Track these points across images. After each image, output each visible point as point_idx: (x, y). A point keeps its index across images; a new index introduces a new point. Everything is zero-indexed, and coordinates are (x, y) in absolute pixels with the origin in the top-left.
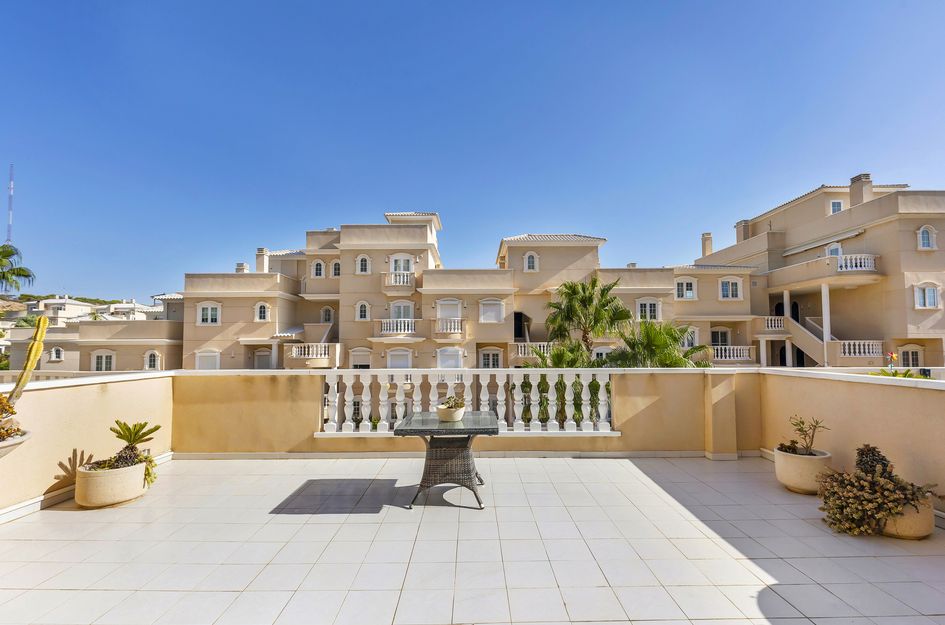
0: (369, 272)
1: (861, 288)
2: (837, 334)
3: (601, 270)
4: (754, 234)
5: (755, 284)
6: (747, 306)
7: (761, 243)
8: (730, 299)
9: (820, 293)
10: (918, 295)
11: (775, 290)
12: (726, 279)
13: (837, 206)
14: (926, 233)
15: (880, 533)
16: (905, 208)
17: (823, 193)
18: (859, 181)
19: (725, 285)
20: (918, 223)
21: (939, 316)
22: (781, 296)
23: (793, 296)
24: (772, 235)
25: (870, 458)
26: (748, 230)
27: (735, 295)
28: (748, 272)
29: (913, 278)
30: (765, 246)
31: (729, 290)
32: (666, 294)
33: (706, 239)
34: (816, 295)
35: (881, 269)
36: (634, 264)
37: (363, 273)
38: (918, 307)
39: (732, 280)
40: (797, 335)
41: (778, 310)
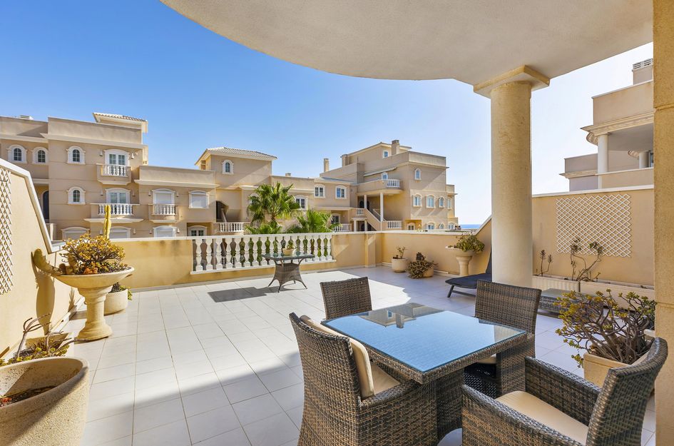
0: (82, 161)
1: (395, 195)
2: (386, 218)
3: (274, 177)
4: (350, 163)
5: (351, 190)
6: (348, 203)
7: (353, 168)
8: (341, 198)
9: (379, 197)
10: (414, 200)
11: (360, 194)
12: (339, 187)
13: (386, 153)
14: (417, 171)
15: (423, 277)
16: (412, 160)
17: (381, 146)
18: (395, 142)
19: (338, 190)
20: (415, 167)
21: (420, 210)
22: (363, 198)
23: (368, 198)
24: (358, 164)
25: (419, 256)
26: (348, 160)
27: (343, 196)
28: (349, 184)
29: (414, 192)
30: (356, 171)
31: (341, 193)
32: (309, 194)
33: (326, 162)
34: (378, 197)
35: (402, 188)
36: (289, 174)
37: (76, 163)
38: (414, 206)
39: (342, 187)
40: (369, 217)
41: (361, 205)
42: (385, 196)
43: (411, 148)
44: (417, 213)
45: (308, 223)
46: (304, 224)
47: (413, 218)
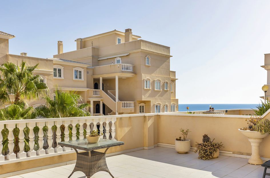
1: (128, 78)
2: (120, 99)
3: (11, 55)
4: (84, 47)
5: (88, 73)
6: (85, 84)
7: (88, 52)
8: (78, 79)
9: (115, 79)
10: (145, 83)
11: (96, 77)
12: (77, 69)
13: (119, 40)
14: (148, 58)
16: (144, 47)
17: (115, 34)
18: (128, 31)
19: (76, 71)
20: (147, 54)
21: (150, 92)
22: (98, 80)
23: (104, 80)
24: (93, 49)
25: (206, 138)
26: (82, 43)
27: (80, 78)
28: (86, 66)
29: (145, 76)
30: (91, 54)
31: (78, 75)
32: (48, 75)
33: (60, 44)
34: (113, 80)
35: (134, 72)
36: (25, 54)
38: (145, 88)
39: (79, 69)
41: (96, 86)
42: (120, 79)
43: (140, 37)
44: (147, 95)
45: (58, 104)
46: (53, 104)
47: (144, 98)
